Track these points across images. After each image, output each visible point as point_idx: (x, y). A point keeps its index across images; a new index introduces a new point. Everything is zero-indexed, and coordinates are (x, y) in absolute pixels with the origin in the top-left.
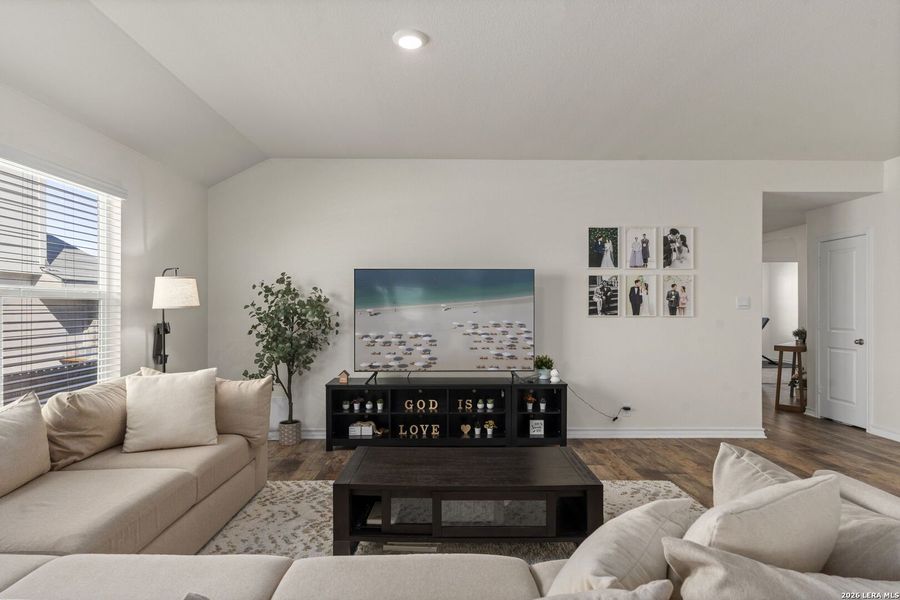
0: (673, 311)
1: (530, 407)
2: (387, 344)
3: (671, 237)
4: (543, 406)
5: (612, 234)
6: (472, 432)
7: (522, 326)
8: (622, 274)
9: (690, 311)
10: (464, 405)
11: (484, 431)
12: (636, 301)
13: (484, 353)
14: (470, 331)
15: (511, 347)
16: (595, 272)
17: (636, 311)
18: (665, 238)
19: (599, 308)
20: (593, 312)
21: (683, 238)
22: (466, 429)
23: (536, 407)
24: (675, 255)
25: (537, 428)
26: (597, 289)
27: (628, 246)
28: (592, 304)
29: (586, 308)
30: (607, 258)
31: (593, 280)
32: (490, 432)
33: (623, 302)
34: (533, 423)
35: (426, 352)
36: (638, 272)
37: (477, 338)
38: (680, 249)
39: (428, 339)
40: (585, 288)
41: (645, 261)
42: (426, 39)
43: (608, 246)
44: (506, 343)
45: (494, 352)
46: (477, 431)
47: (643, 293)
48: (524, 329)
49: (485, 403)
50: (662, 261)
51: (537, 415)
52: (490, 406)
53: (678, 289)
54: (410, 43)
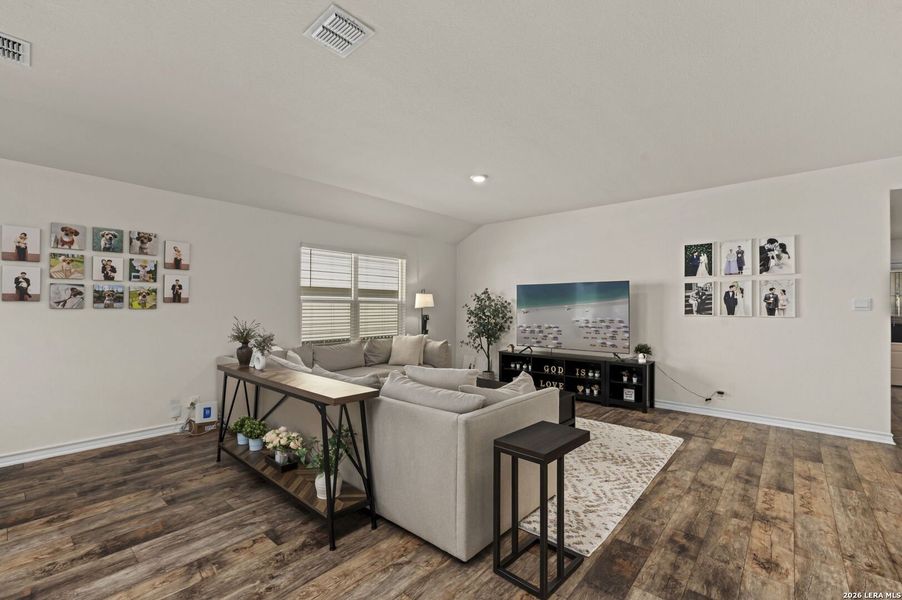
0: (771, 312)
1: (625, 379)
2: (532, 332)
3: (768, 246)
4: (635, 380)
5: (707, 249)
6: (584, 391)
7: (621, 322)
8: (716, 281)
9: (791, 311)
10: (580, 372)
11: (592, 391)
12: (731, 303)
13: (593, 342)
14: (583, 325)
15: (613, 338)
16: (690, 280)
17: (731, 311)
18: (762, 249)
19: (695, 309)
20: (688, 312)
21: (783, 247)
22: (580, 388)
23: (630, 380)
24: (772, 263)
25: (629, 395)
26: (692, 293)
27: (723, 258)
28: (688, 305)
29: (683, 309)
30: (702, 268)
31: (689, 287)
32: (595, 392)
33: (718, 304)
34: (626, 390)
35: (555, 338)
36: (732, 279)
37: (588, 330)
38: (779, 257)
39: (556, 329)
40: (682, 292)
41: (740, 268)
42: (486, 176)
43: (704, 258)
44: (608, 335)
45: (601, 341)
46: (588, 391)
47: (738, 296)
48: (622, 325)
49: (594, 373)
50: (758, 268)
51: (629, 385)
52: (596, 375)
53: (777, 292)
54: (479, 179)
